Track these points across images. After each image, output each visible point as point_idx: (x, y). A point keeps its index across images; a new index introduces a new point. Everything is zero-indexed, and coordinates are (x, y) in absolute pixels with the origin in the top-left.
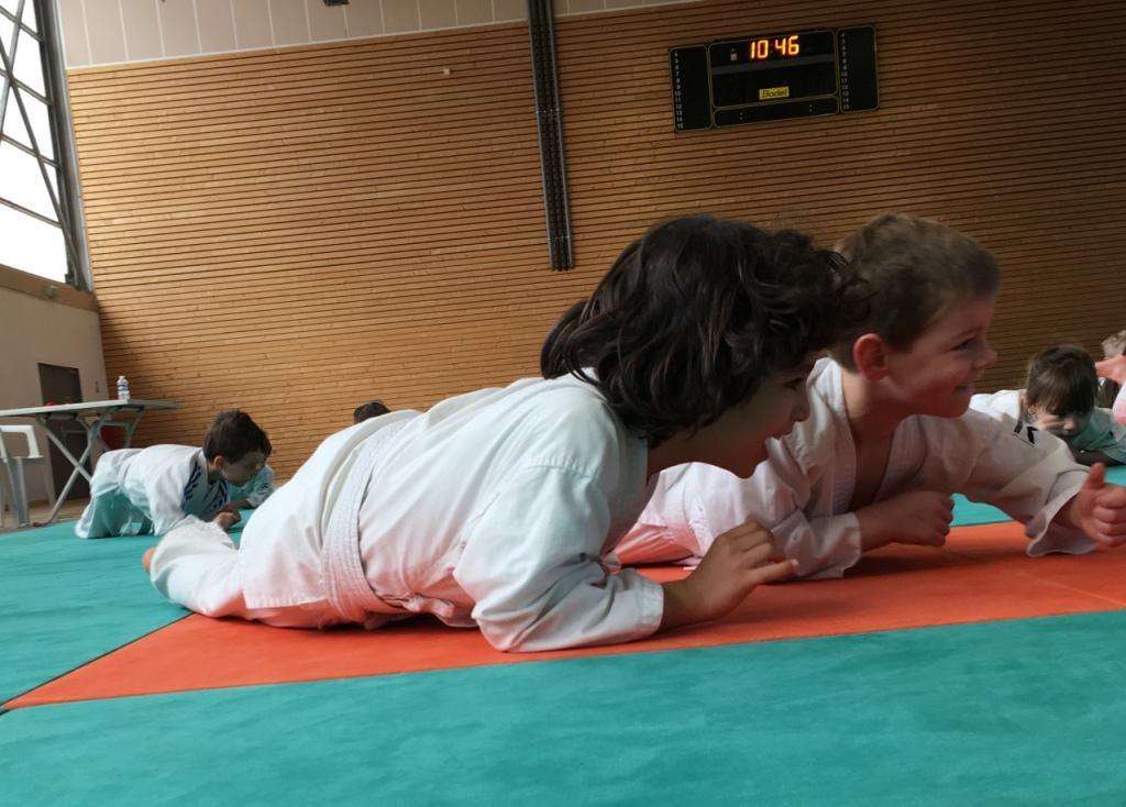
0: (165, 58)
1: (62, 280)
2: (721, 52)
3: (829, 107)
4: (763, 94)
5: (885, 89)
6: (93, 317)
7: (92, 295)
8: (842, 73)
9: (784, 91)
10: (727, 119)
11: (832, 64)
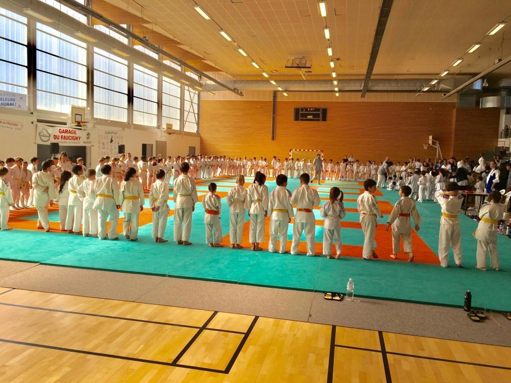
0: (216, 100)
1: (195, 132)
2: (302, 110)
3: (319, 120)
4: (308, 117)
5: (328, 118)
6: (200, 138)
7: (200, 134)
8: (321, 115)
9: (311, 117)
10: (302, 120)
11: (319, 114)
